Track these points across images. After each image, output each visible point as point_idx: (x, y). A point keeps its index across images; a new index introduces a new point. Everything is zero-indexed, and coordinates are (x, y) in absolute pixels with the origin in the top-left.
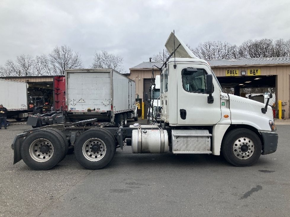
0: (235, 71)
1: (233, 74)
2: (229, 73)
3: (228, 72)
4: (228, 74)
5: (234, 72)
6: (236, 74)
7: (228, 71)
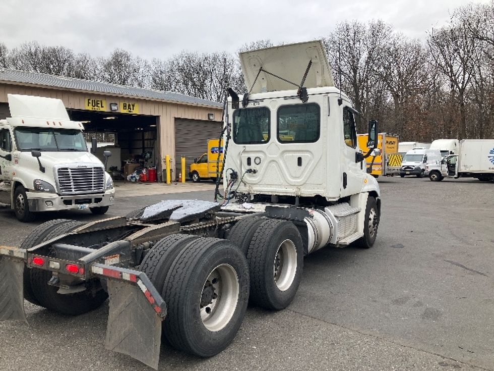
0: (100, 102)
1: (97, 106)
2: (90, 105)
3: (89, 103)
4: (88, 106)
5: (99, 104)
6: (102, 107)
7: (89, 100)
